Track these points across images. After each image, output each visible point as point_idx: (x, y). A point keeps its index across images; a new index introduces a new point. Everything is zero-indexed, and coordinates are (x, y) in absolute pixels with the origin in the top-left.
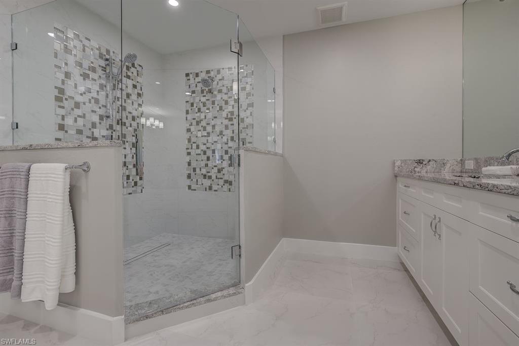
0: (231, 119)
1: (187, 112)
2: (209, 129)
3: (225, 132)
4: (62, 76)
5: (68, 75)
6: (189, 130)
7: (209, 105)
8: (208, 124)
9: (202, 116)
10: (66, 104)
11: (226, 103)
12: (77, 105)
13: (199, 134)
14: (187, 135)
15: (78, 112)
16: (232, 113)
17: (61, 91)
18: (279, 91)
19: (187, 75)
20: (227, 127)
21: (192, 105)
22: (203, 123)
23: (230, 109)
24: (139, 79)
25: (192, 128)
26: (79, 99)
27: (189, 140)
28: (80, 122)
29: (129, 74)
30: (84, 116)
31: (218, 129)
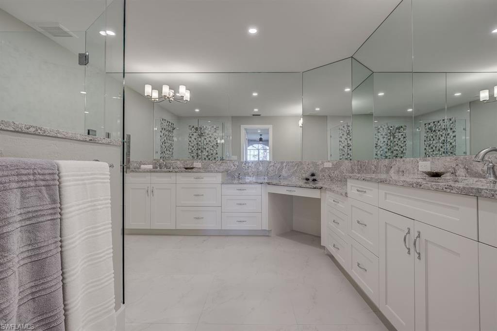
0: (444, 143)
1: (425, 141)
2: (434, 148)
3: (441, 149)
4: (377, 140)
5: (378, 139)
6: (425, 149)
7: (434, 137)
8: (434, 146)
9: (431, 142)
10: (378, 148)
11: (442, 136)
12: (381, 147)
13: (430, 151)
14: (425, 151)
15: (381, 149)
16: (444, 140)
17: (377, 144)
18: (468, 129)
19: (425, 124)
20: (442, 147)
21: (427, 137)
22: (432, 146)
23: (443, 138)
24: (405, 131)
25: (427, 148)
26: (381, 145)
27: (425, 154)
28: (382, 152)
29: (400, 131)
30: (383, 150)
31: (437, 148)
